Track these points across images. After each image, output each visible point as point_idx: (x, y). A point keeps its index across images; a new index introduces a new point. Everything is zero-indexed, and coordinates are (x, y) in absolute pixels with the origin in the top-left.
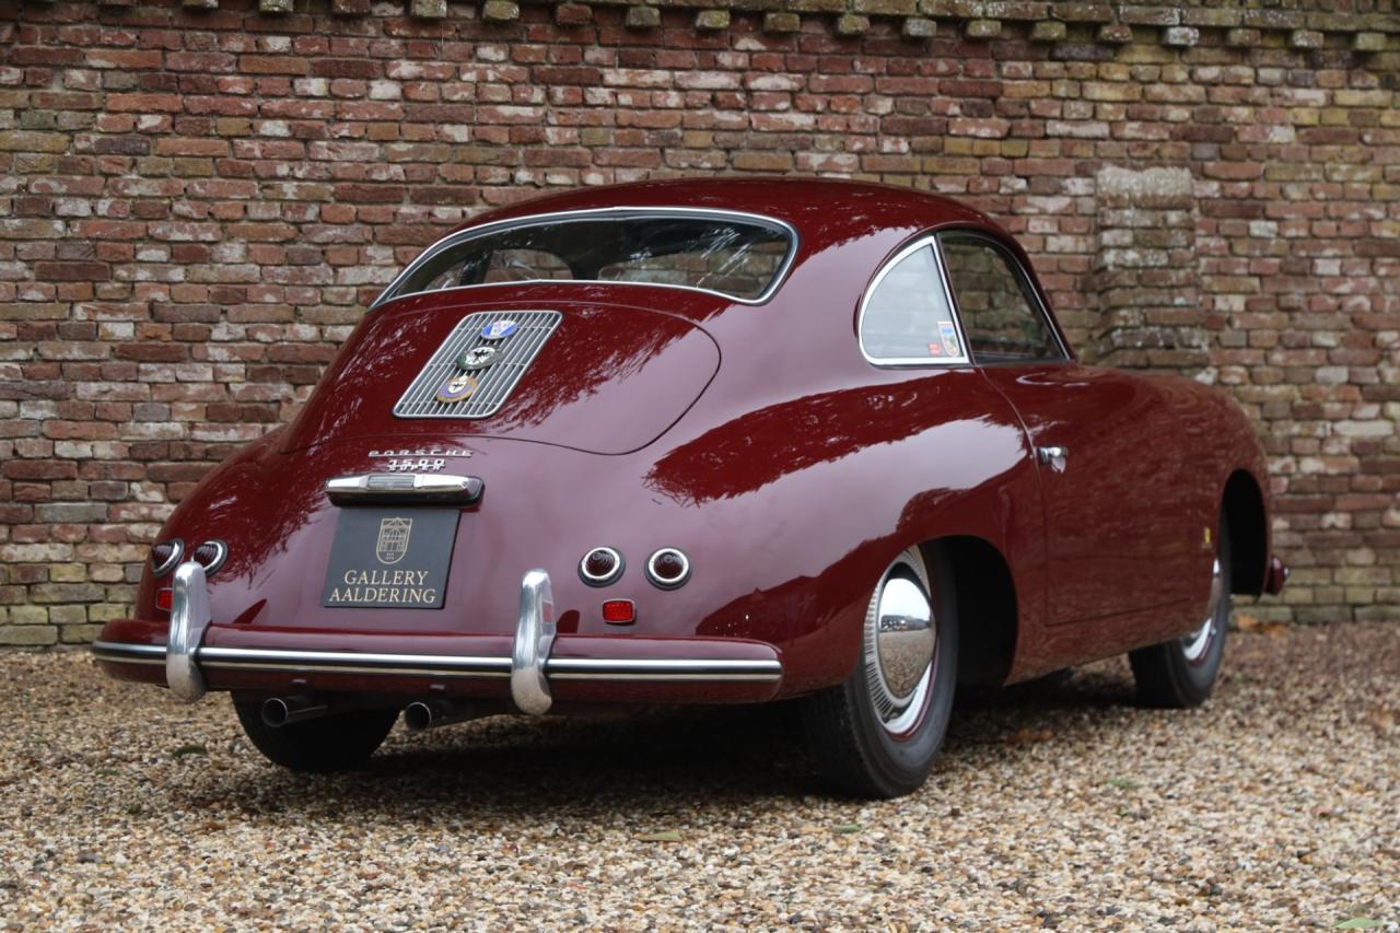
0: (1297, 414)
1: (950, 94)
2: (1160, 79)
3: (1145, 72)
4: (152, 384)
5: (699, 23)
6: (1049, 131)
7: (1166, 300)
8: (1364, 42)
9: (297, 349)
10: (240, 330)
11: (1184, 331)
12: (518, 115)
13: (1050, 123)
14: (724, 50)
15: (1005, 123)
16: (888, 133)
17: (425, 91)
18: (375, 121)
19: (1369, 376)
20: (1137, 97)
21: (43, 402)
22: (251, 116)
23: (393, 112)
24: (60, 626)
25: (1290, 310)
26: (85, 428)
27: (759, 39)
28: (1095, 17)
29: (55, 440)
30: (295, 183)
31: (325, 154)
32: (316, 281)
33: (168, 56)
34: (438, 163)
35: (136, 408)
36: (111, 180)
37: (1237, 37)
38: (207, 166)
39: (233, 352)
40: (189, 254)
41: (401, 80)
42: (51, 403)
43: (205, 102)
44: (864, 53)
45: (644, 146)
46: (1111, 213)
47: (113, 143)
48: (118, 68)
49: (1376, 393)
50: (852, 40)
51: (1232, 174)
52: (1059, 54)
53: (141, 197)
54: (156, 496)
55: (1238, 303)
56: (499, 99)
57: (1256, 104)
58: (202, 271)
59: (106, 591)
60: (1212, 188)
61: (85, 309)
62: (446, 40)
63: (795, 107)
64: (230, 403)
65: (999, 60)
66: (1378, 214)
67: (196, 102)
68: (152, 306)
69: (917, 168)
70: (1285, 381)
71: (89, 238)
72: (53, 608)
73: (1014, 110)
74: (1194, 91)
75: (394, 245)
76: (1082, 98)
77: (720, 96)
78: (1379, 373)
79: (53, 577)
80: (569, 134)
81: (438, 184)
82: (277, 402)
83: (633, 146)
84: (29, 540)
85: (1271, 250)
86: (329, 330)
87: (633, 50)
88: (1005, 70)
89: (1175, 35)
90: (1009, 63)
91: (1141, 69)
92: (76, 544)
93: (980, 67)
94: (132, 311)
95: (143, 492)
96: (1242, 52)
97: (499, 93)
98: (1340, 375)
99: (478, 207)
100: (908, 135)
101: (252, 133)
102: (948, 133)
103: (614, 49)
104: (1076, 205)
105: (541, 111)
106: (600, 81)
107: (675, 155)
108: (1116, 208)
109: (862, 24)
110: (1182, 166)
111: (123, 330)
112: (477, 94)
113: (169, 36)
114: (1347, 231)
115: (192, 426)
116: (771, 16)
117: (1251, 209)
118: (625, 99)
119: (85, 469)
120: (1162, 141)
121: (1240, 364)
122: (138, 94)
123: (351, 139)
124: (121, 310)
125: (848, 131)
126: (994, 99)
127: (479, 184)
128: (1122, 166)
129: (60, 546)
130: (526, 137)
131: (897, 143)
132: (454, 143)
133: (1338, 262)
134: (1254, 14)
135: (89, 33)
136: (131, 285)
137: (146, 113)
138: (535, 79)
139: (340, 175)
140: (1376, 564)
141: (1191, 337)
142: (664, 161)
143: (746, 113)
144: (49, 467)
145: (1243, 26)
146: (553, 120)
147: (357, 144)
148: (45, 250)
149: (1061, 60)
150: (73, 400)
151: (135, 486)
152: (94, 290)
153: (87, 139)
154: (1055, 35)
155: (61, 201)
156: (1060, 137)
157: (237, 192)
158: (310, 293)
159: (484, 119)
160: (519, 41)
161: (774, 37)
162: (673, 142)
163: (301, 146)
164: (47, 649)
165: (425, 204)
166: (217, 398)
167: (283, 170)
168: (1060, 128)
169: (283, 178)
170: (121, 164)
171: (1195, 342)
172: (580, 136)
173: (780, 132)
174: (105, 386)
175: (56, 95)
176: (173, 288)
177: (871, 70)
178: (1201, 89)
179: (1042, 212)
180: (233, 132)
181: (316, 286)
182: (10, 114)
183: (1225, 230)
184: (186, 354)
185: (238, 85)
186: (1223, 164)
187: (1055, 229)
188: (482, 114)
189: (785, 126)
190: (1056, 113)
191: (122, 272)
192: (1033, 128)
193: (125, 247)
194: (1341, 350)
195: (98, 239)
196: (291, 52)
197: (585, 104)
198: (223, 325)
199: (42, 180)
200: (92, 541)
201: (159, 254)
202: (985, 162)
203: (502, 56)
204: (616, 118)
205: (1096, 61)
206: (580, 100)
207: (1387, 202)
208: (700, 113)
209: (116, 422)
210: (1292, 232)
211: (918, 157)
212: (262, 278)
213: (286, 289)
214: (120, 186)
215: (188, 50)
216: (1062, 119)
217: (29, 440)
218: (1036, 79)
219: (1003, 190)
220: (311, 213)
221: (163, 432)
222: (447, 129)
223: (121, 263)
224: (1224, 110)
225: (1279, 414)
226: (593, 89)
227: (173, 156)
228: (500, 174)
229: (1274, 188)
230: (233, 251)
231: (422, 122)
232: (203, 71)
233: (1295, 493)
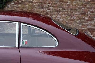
4: (89, 23)
26: (84, 27)
35: (88, 25)
40: (92, 12)
53: (88, 7)
54: (89, 33)
58: (93, 13)
68: (89, 16)
111: (87, 19)
115: (92, 27)
148: (81, 12)
174: (85, 23)
182: (78, 1)
191: (87, 14)
193: (87, 12)
199: (81, 6)
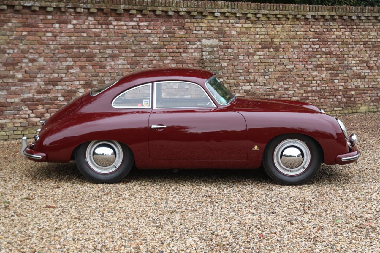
0: (235, 85)
1: (176, 26)
2: (213, 23)
3: (210, 21)
5: (130, 12)
6: (193, 33)
7: (214, 65)
8: (249, 15)
9: (54, 79)
10: (43, 75)
11: (218, 71)
12: (96, 31)
13: (193, 31)
14: (134, 17)
15: (185, 31)
16: (164, 33)
17: (78, 26)
18: (68, 33)
19: (248, 78)
20: (209, 26)
21: (4, 91)
22: (44, 32)
23: (72, 31)
24: (8, 136)
25: (235, 66)
27: (141, 15)
28: (202, 11)
29: (7, 98)
30: (53, 46)
31: (59, 40)
32: (58, 65)
33: (28, 20)
34: (81, 41)
36: (17, 46)
37: (227, 14)
38: (36, 42)
39: (42, 80)
41: (73, 24)
42: (6, 91)
43: (35, 29)
44: (160, 18)
45: (119, 37)
46: (204, 48)
47: (17, 38)
48: (18, 23)
49: (249, 81)
50: (158, 16)
51: (225, 41)
52: (195, 18)
55: (226, 65)
56: (92, 28)
57: (229, 27)
59: (17, 128)
60: (221, 43)
61: (13, 72)
62: (82, 16)
63: (147, 29)
64: (41, 90)
65: (184, 19)
66: (250, 47)
67: (34, 29)
69: (170, 40)
70: (233, 79)
71: (13, 57)
72: (7, 132)
73: (187, 29)
74: (219, 25)
75: (72, 57)
76: (199, 26)
77: (134, 27)
78: (249, 77)
79: (7, 126)
80: (106, 35)
81: (81, 45)
82: (50, 89)
83: (118, 37)
84: (2, 119)
85: (232, 55)
86: (60, 75)
87: (117, 18)
88: (185, 21)
89: (216, 14)
90: (186, 20)
91: (210, 20)
92: (11, 119)
93: (181, 20)
94: (22, 72)
95: (25, 108)
96: (227, 17)
97: (92, 26)
98: (243, 78)
99: (88, 50)
100: (168, 34)
101: (44, 36)
102: (175, 33)
103: (114, 18)
104: (198, 47)
105: (100, 30)
106: (111, 24)
107: (125, 39)
108: (205, 47)
109: (160, 13)
110: (216, 39)
112: (88, 27)
113: (28, 16)
114: (245, 51)
116: (144, 11)
117: (228, 47)
118: (116, 27)
119: (13, 104)
120: (213, 34)
121: (226, 76)
122: (22, 28)
123: (64, 36)
124: (19, 72)
125: (157, 33)
126: (183, 26)
127: (89, 45)
128: (206, 39)
129: (8, 120)
130: (97, 35)
131: (166, 35)
132: (84, 37)
133: (243, 57)
134: (230, 10)
135: (12, 15)
136: (21, 67)
137: (24, 32)
138: (99, 24)
139: (62, 44)
141: (219, 72)
142: (123, 39)
143: (138, 30)
144: (6, 104)
145: (228, 12)
146: (102, 32)
147: (65, 37)
149: (195, 19)
150: (10, 90)
151: (23, 107)
152: (14, 68)
153: (12, 37)
154: (195, 14)
155: (7, 50)
156: (195, 34)
157: (42, 48)
158: (56, 68)
159: (89, 32)
160: (96, 16)
161: (144, 15)
162: (125, 36)
163: (54, 38)
164: (6, 140)
165: (78, 49)
166: (39, 89)
167: (51, 43)
168: (195, 32)
169: (51, 45)
170: (19, 42)
171: (220, 73)
172: (108, 35)
173: (145, 34)
175: (6, 28)
176: (30, 67)
177: (161, 21)
178: (220, 24)
179: (192, 48)
180: (41, 35)
181: (58, 66)
183: (224, 51)
184: (32, 80)
185: (41, 25)
186: (223, 38)
187: (194, 52)
188: (89, 31)
189: (146, 32)
190: (194, 29)
192: (190, 32)
194: (243, 73)
195: (14, 58)
196: (52, 19)
197: (108, 29)
198: (40, 74)
200: (14, 118)
201: (27, 60)
202: (182, 39)
203: (93, 19)
204: (114, 31)
205: (202, 19)
206: (107, 28)
207: (251, 45)
208: (130, 30)
209: (19, 95)
210: (235, 51)
211: (170, 38)
212: (47, 65)
213: (52, 67)
214: (19, 47)
215: (32, 18)
216: (195, 30)
217: (2, 99)
218: (191, 22)
219: (185, 44)
220: (56, 51)
221: (28, 96)
222: (82, 34)
223: (19, 62)
224: (224, 28)
225: (233, 85)
226: (110, 26)
227: (29, 40)
228: (92, 43)
229: (232, 43)
230: (41, 59)
231: (77, 33)
232: (35, 23)
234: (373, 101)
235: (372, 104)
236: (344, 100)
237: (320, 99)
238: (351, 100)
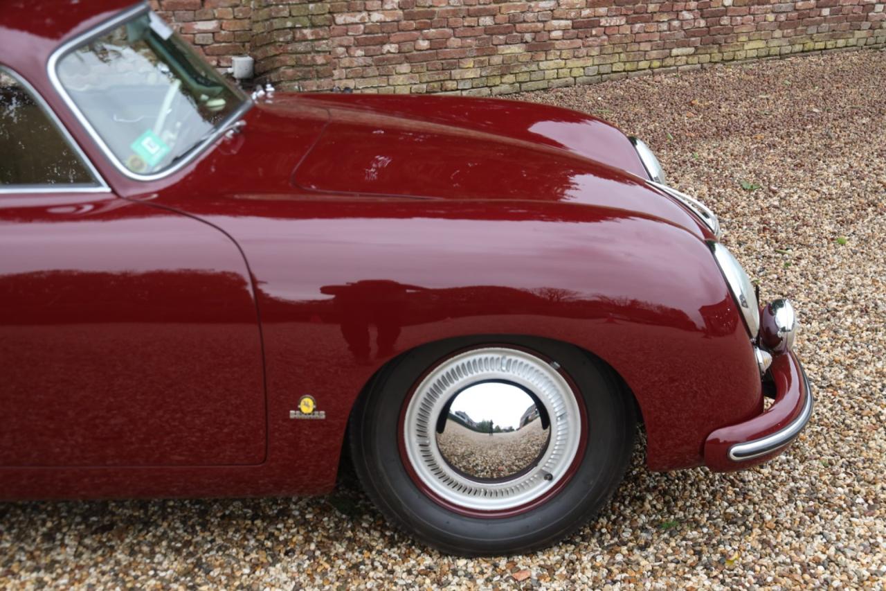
140: (411, 72)
233: (368, 34)
234: (781, 26)
235: (778, 33)
236: (702, 23)
237: (631, 22)
238: (722, 23)
